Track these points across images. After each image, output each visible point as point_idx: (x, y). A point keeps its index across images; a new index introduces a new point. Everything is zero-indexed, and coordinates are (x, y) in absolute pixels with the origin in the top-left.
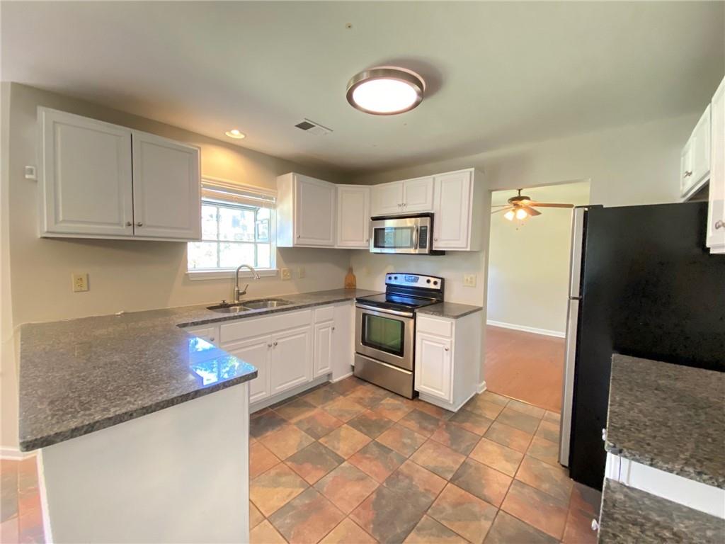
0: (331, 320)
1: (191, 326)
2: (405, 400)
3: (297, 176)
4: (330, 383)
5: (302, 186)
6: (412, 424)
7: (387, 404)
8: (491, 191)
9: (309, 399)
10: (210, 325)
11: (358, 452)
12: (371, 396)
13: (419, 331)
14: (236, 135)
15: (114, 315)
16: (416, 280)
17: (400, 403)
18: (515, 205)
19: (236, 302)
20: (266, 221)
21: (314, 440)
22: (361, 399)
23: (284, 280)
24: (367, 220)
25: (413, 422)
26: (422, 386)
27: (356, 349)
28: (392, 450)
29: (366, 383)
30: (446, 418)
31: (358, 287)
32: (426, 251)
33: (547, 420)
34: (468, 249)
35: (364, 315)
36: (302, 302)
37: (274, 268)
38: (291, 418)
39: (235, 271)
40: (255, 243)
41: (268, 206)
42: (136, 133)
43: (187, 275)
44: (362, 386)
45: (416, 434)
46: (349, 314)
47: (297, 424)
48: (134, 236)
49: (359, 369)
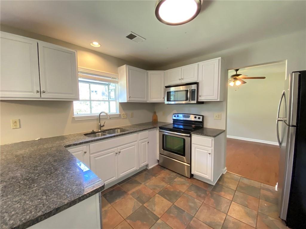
0: (147, 138)
1: (73, 146)
2: (187, 179)
3: (128, 66)
4: (147, 169)
5: (130, 71)
6: (193, 193)
7: (178, 181)
8: (228, 70)
9: (138, 179)
10: (84, 144)
11: (166, 212)
12: (169, 176)
13: (193, 144)
14: (96, 45)
15: (35, 140)
16: (189, 117)
17: (184, 180)
18: (234, 78)
19: (100, 131)
20: (114, 90)
21: (141, 204)
22: (164, 178)
23: (123, 119)
24: (163, 88)
25: (193, 192)
26: (195, 172)
27: (159, 152)
28: (184, 211)
29: (165, 169)
30: (210, 189)
31: (159, 121)
32: (195, 102)
33: (264, 189)
34: (219, 100)
35: (163, 135)
36: (132, 130)
37: (118, 113)
38: (129, 191)
39: (98, 115)
40: (109, 101)
41: (114, 82)
42: (40, 42)
43: (74, 118)
44: (163, 171)
45: (196, 200)
46: (155, 135)
47: (131, 194)
48: (41, 98)
49: (161, 161)
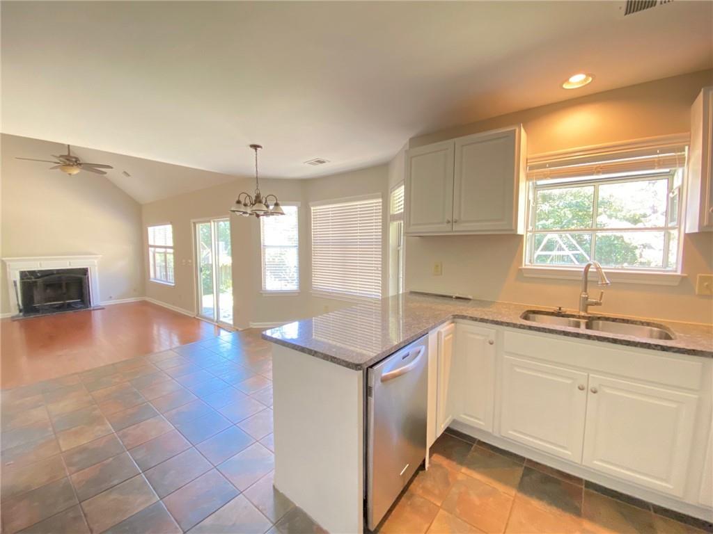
10: (489, 325)
14: (577, 81)
19: (583, 314)
39: (583, 270)
40: (666, 230)
43: (521, 270)
48: (452, 231)
